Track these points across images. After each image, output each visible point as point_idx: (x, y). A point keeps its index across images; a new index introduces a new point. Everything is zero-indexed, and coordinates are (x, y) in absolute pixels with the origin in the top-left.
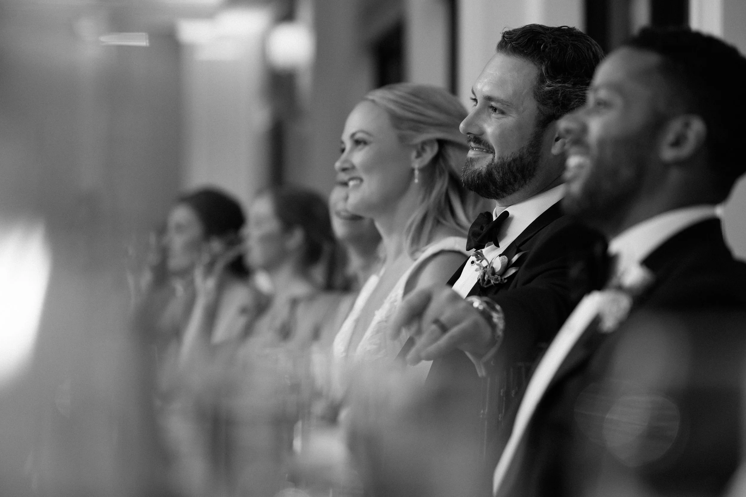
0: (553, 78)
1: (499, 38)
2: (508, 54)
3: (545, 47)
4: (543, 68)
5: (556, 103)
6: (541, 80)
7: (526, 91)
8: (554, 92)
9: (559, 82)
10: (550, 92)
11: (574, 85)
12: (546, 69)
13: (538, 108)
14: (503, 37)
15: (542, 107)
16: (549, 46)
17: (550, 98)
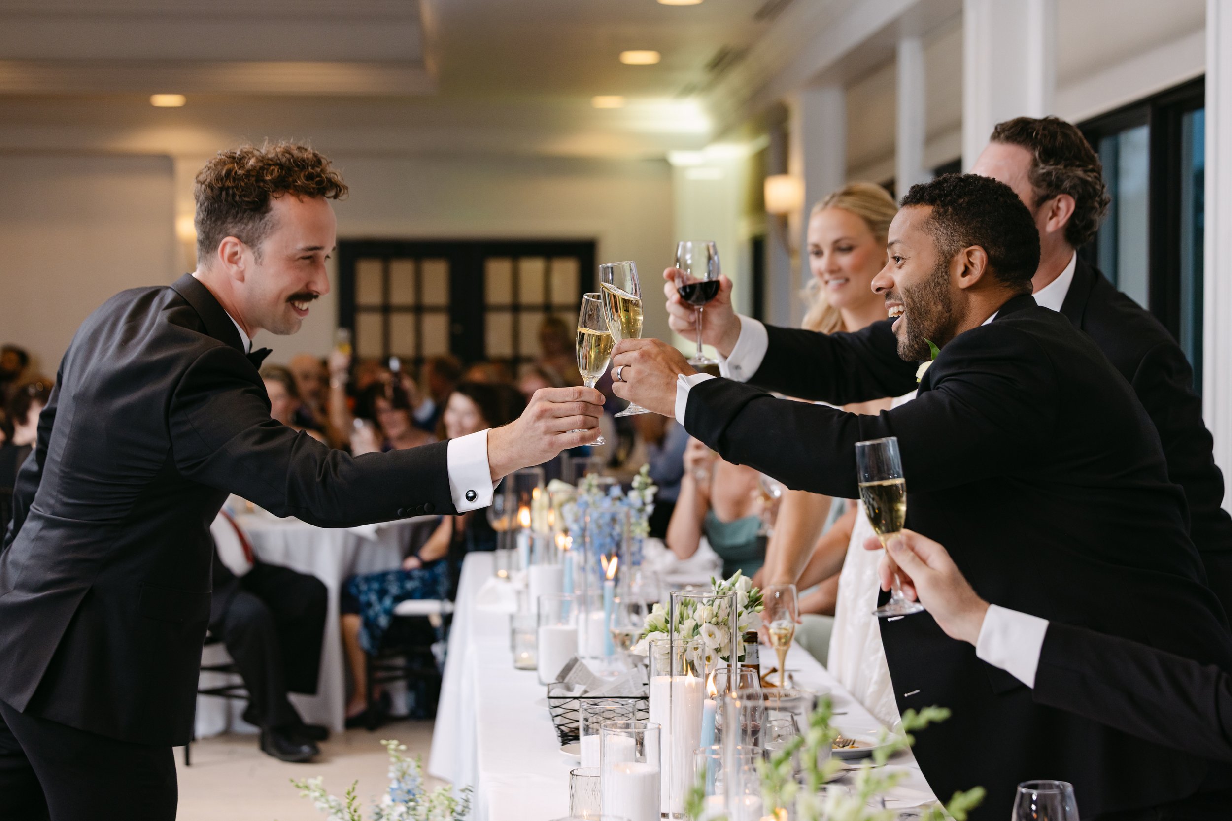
0: (1046, 162)
1: (992, 130)
2: (1002, 143)
3: (1037, 134)
4: (1037, 154)
5: (1050, 184)
6: (1035, 164)
7: (1021, 175)
8: (1049, 174)
9: (1051, 165)
10: (1044, 174)
11: (1066, 167)
12: (1040, 154)
13: (1033, 190)
14: (996, 128)
15: (1036, 189)
16: (1040, 133)
17: (1044, 180)
